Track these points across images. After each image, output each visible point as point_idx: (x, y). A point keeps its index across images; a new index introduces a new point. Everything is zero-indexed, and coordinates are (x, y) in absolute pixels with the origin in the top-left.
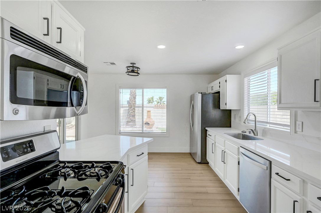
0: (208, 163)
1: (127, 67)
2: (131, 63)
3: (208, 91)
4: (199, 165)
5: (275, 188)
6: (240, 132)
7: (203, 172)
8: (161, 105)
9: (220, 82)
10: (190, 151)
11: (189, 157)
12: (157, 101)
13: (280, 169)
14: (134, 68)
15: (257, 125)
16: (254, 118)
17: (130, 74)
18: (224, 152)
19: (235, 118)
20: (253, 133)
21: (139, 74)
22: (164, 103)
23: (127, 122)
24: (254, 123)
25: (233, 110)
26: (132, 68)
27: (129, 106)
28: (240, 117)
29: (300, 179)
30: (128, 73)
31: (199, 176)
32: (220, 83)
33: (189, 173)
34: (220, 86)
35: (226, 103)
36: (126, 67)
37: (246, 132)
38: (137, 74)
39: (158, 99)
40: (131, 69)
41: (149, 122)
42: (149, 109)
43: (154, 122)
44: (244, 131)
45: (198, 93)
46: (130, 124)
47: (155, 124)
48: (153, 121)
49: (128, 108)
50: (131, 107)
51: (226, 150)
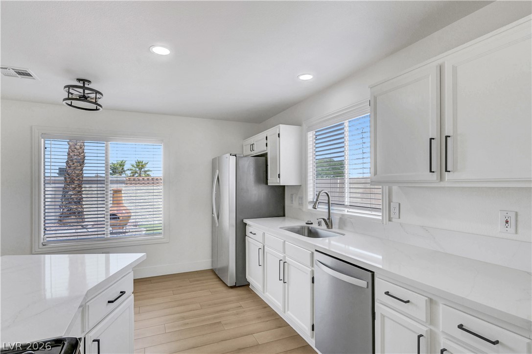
0: (248, 285)
1: (69, 87)
2: (79, 80)
3: (244, 152)
4: (234, 292)
5: (383, 316)
6: (304, 224)
7: (241, 303)
8: (141, 178)
9: (267, 137)
10: (212, 266)
11: (211, 279)
12: (131, 170)
13: (392, 284)
14: (87, 91)
15: (331, 211)
16: (327, 199)
17: (75, 103)
18: (283, 264)
19: (292, 201)
20: (327, 224)
21: (98, 107)
22: (148, 173)
23: (61, 217)
24: (327, 207)
25: (287, 186)
26: (81, 90)
27: (65, 179)
28: (301, 198)
29: (427, 298)
30: (69, 102)
31: (237, 314)
32: (267, 139)
33: (218, 312)
34: (267, 144)
35: (279, 175)
36: (65, 87)
37: (312, 224)
38: (94, 106)
39: (133, 166)
40: (77, 92)
41: (119, 215)
42: (115, 187)
43: (129, 214)
44: (310, 222)
45: (228, 155)
46: (69, 221)
47: (132, 218)
48: (128, 211)
49: (63, 185)
50: (72, 182)
51: (288, 259)
